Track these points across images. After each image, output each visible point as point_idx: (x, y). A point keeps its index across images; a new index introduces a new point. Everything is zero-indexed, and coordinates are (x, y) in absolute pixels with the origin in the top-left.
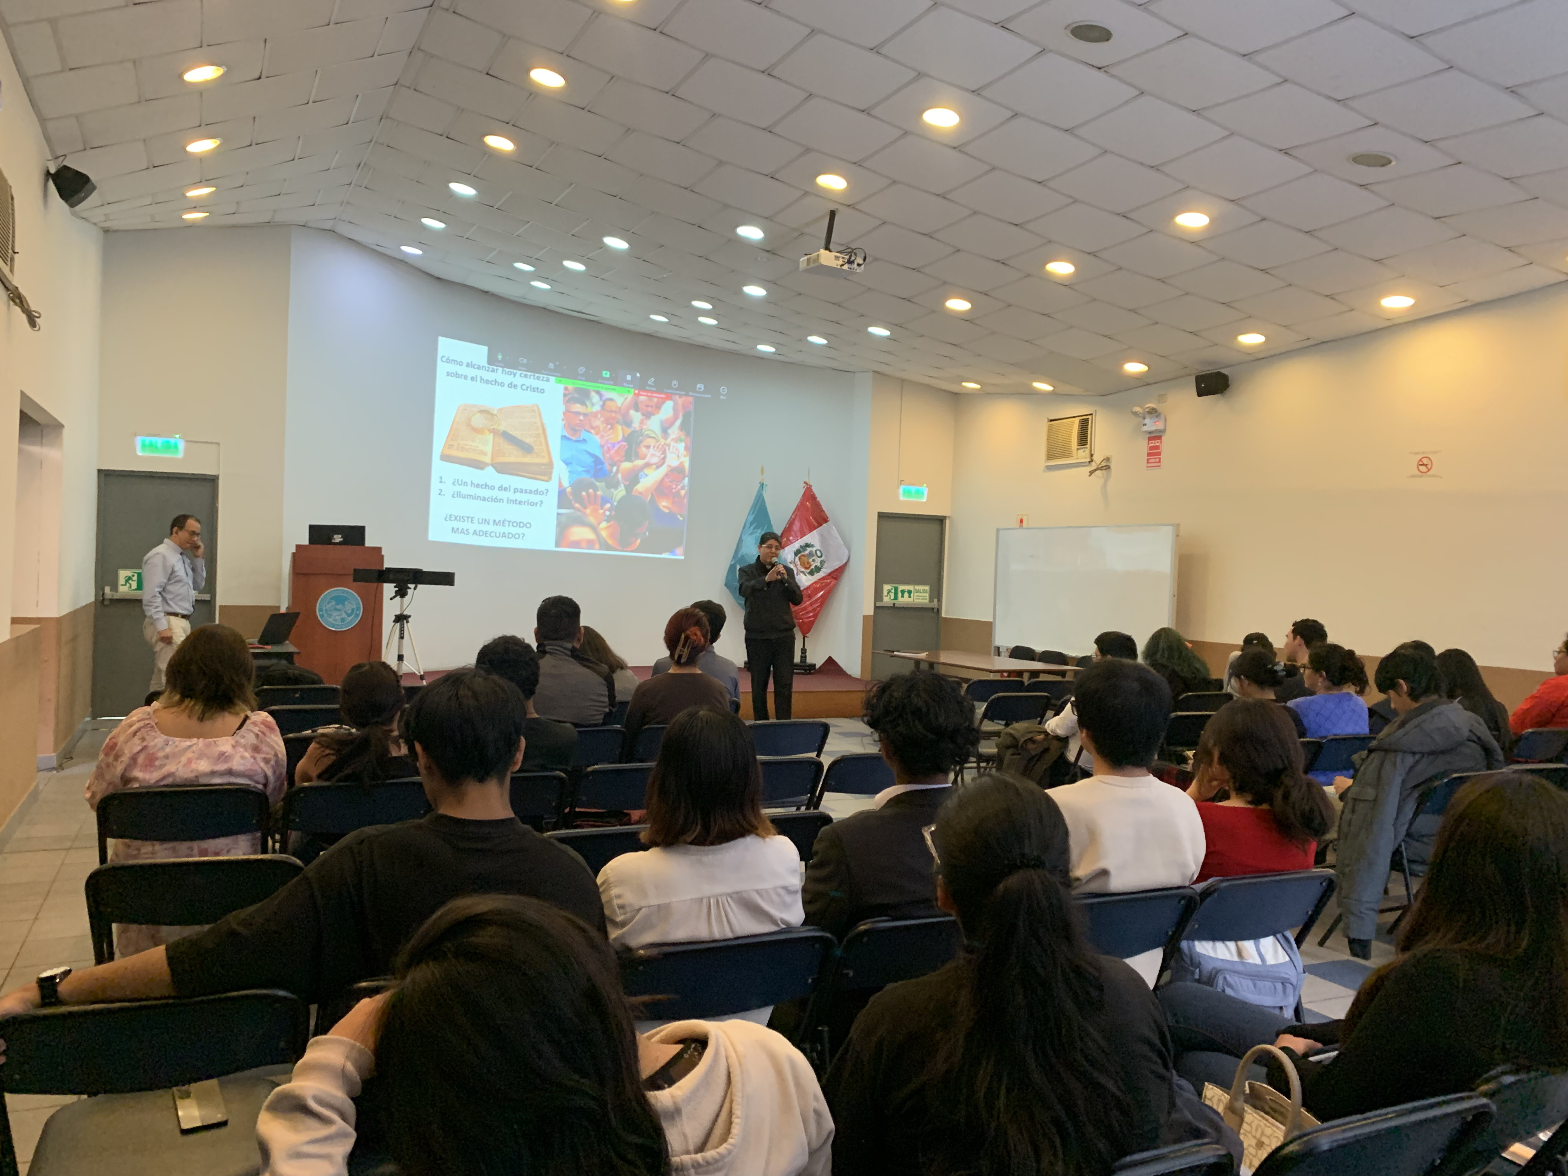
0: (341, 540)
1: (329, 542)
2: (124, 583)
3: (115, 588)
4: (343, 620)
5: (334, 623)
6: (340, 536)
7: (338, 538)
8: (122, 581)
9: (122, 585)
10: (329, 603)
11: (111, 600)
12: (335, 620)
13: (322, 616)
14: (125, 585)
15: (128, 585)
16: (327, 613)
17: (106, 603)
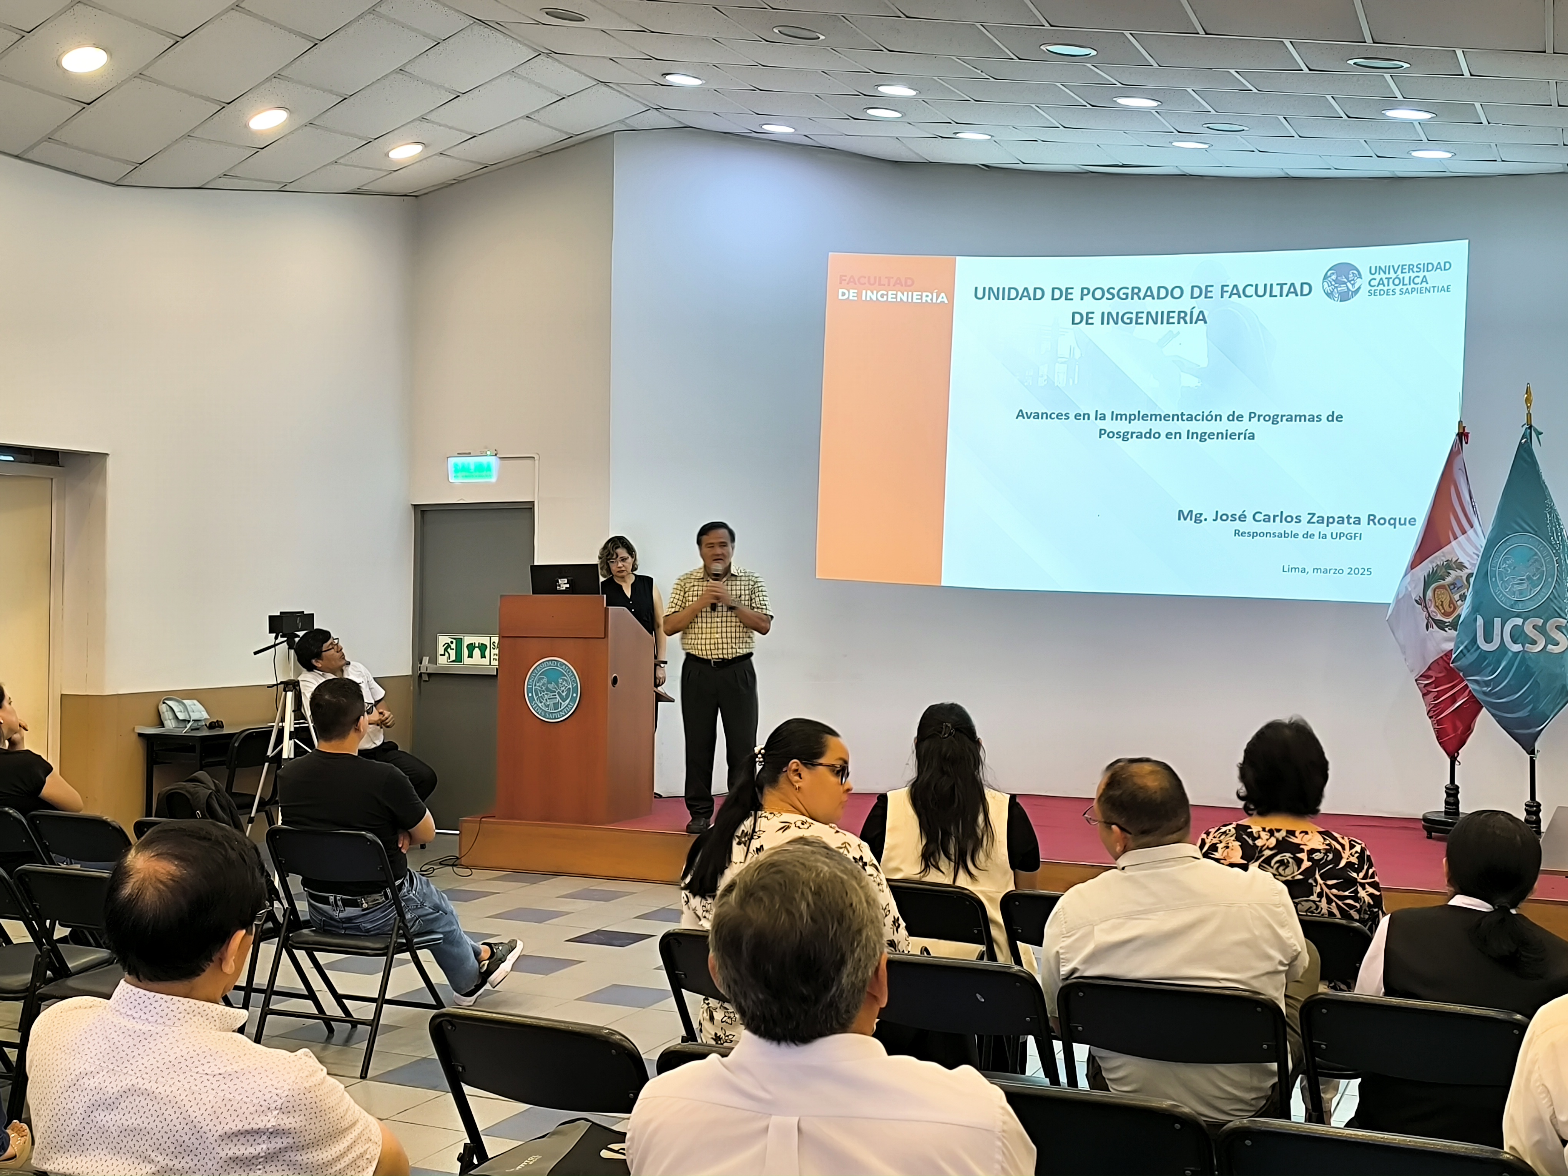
0: (568, 586)
1: (553, 590)
2: (443, 653)
3: (433, 660)
4: (556, 706)
5: (546, 709)
6: (566, 580)
7: (563, 584)
8: (441, 650)
9: (441, 655)
10: (540, 680)
11: (429, 675)
12: (548, 706)
13: (531, 699)
14: (444, 655)
15: (447, 654)
16: (537, 694)
17: (425, 678)
